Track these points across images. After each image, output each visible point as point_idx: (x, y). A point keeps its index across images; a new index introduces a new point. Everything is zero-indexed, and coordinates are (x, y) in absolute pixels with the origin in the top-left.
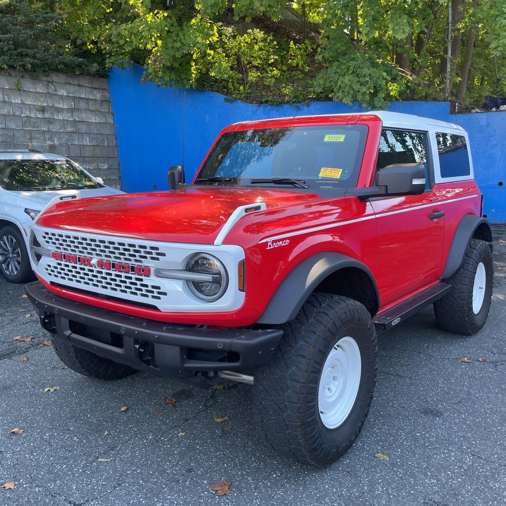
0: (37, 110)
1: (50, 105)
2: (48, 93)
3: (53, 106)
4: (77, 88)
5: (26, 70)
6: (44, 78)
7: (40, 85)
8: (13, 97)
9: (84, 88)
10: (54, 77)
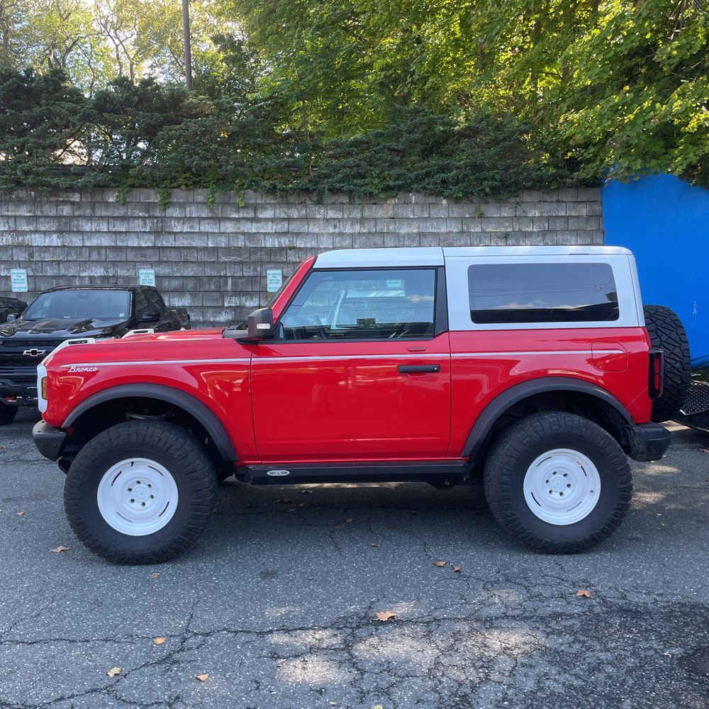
0: (498, 237)
1: (517, 229)
2: (516, 216)
3: (520, 231)
4: (555, 205)
5: (487, 195)
6: (513, 200)
7: (507, 208)
8: (473, 226)
9: (564, 205)
10: (526, 197)
